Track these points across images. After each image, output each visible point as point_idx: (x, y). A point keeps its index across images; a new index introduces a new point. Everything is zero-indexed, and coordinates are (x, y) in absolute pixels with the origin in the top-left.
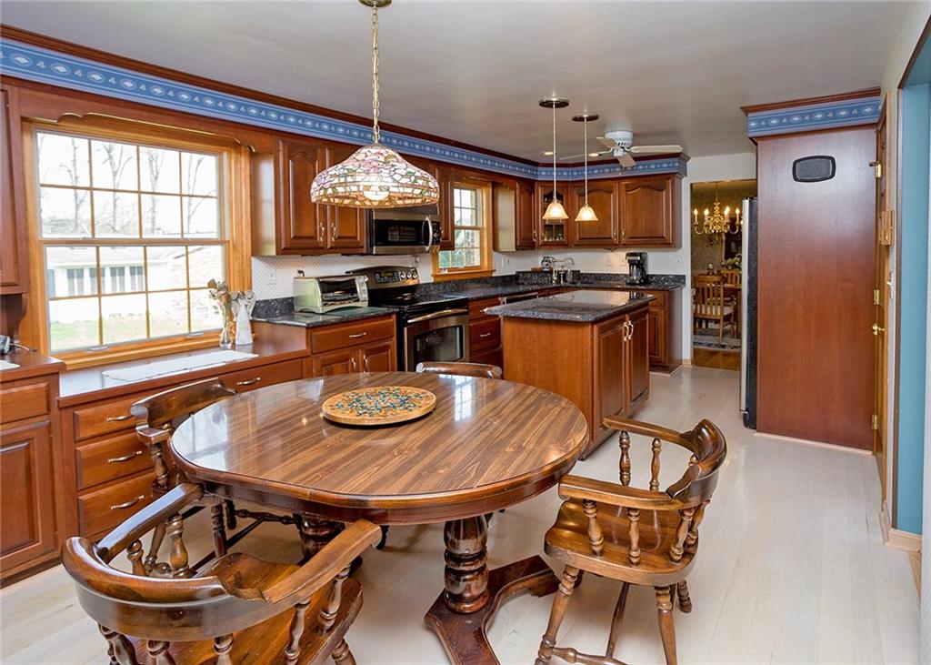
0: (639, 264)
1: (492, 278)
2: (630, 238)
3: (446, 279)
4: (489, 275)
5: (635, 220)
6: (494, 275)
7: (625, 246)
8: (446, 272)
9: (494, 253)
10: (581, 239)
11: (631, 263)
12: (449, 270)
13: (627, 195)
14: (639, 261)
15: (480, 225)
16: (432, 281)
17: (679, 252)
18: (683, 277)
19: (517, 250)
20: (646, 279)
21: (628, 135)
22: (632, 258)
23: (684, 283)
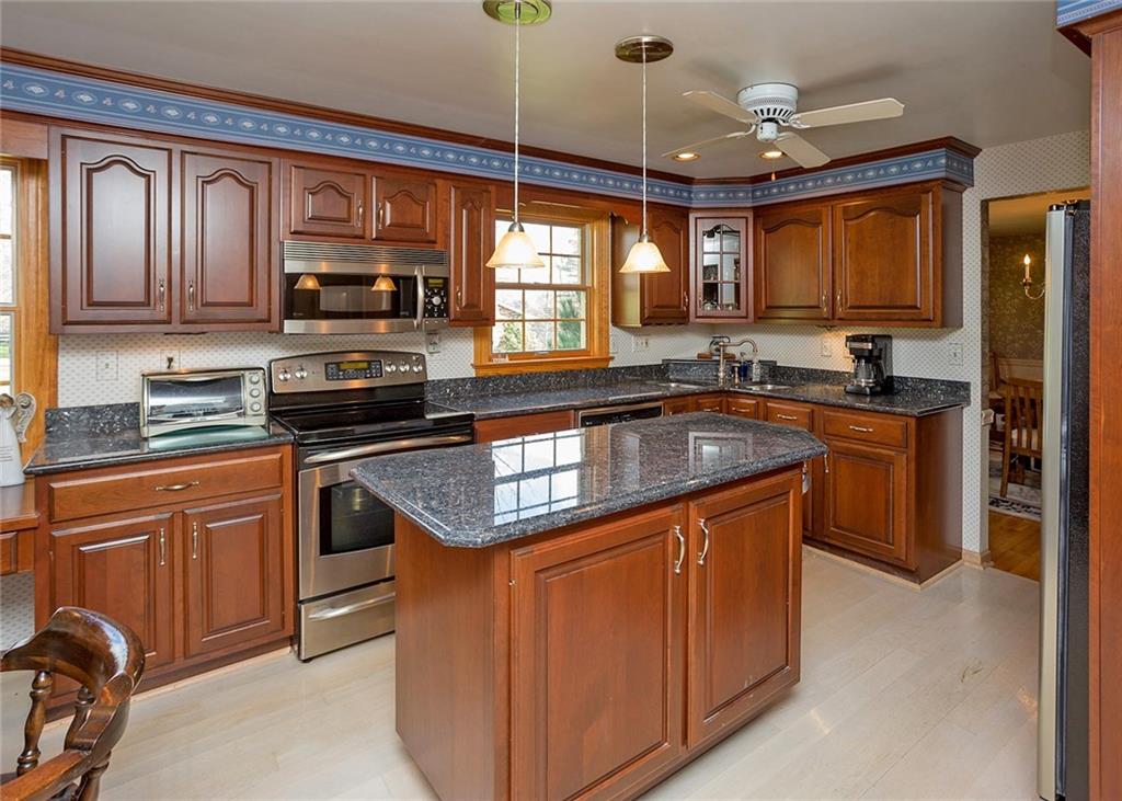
0: (872, 356)
1: (606, 370)
2: (851, 307)
3: (503, 372)
4: (602, 365)
5: (861, 274)
6: (612, 365)
7: (846, 321)
8: (507, 360)
9: (613, 330)
10: (767, 307)
11: (858, 355)
12: (512, 356)
13: (846, 225)
14: (871, 351)
15: (588, 284)
16: (474, 375)
17: (956, 336)
18: (966, 386)
19: (644, 325)
20: (887, 387)
21: (788, 93)
22: (856, 345)
23: (967, 399)
